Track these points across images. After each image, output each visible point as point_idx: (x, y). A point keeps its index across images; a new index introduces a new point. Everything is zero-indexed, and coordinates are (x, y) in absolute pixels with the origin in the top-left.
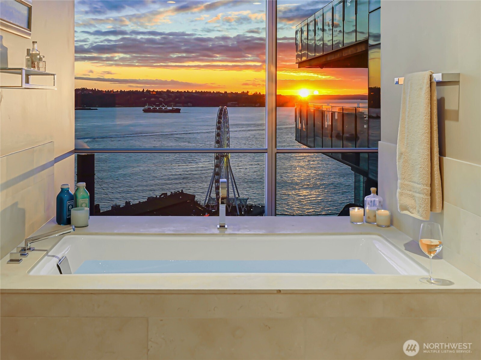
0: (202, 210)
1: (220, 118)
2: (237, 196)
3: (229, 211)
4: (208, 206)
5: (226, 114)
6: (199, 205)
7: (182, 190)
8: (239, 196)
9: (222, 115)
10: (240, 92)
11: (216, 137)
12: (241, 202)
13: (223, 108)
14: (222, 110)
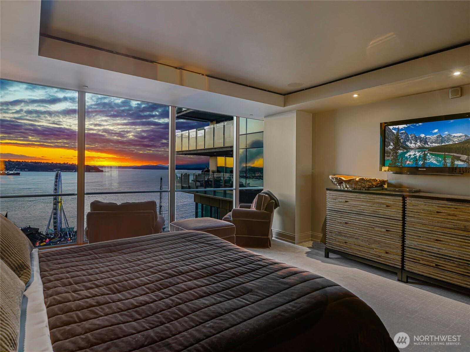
0: (45, 237)
1: (56, 179)
2: (67, 226)
3: (62, 236)
4: (47, 234)
5: (60, 176)
6: (42, 234)
7: (29, 226)
8: (68, 226)
9: (58, 177)
10: (62, 163)
11: (54, 191)
12: (70, 230)
13: (58, 172)
14: (58, 174)
